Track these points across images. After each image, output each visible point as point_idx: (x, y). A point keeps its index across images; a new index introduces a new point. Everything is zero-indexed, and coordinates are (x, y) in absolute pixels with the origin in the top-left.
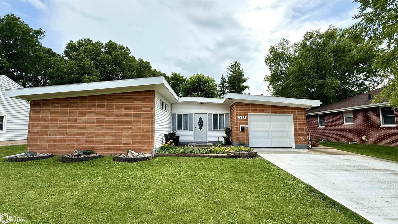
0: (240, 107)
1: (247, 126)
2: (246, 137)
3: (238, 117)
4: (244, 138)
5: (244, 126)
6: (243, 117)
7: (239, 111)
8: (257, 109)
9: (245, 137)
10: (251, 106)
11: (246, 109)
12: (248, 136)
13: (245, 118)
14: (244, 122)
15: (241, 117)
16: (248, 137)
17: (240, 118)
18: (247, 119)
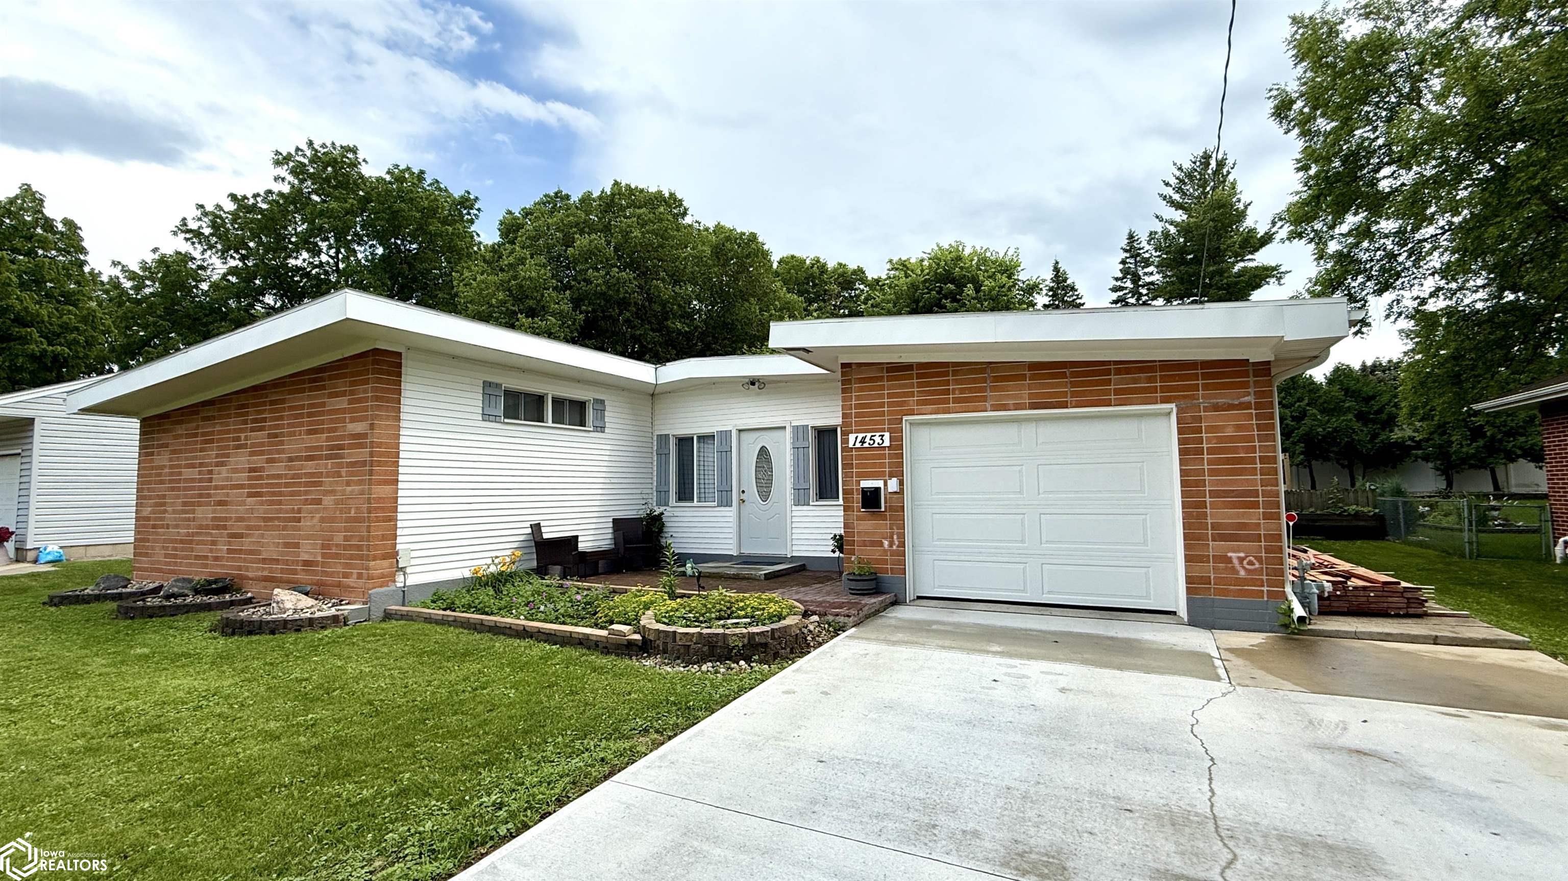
0: (861, 389)
1: (893, 485)
2: (891, 545)
3: (852, 437)
4: (882, 545)
5: (879, 484)
6: (878, 439)
7: (858, 406)
8: (947, 392)
9: (886, 543)
10: (919, 376)
11: (890, 396)
12: (902, 536)
13: (887, 443)
14: (882, 465)
15: (867, 440)
16: (902, 544)
17: (858, 445)
18: (897, 444)
